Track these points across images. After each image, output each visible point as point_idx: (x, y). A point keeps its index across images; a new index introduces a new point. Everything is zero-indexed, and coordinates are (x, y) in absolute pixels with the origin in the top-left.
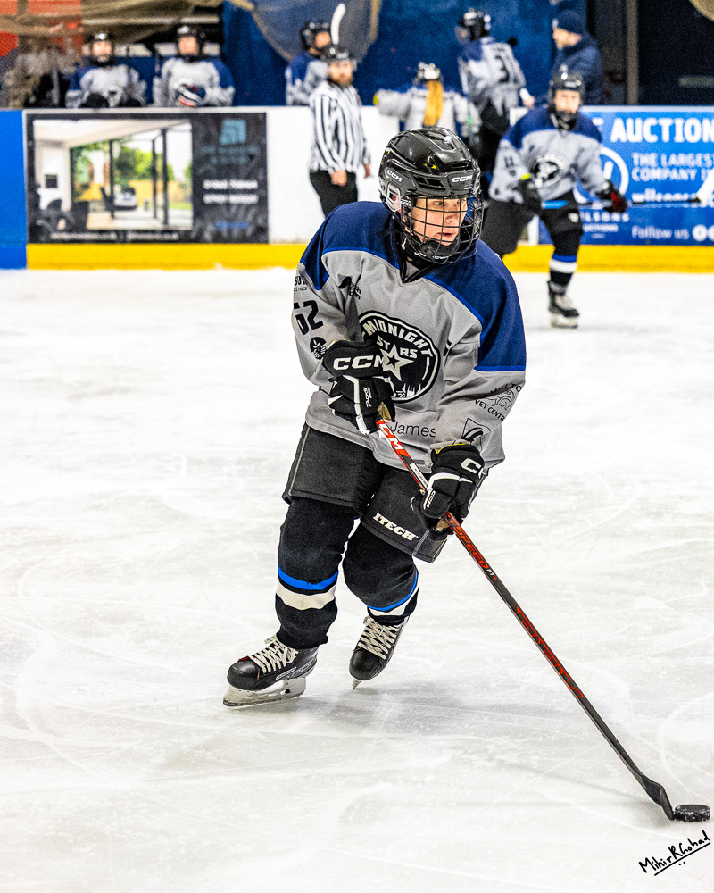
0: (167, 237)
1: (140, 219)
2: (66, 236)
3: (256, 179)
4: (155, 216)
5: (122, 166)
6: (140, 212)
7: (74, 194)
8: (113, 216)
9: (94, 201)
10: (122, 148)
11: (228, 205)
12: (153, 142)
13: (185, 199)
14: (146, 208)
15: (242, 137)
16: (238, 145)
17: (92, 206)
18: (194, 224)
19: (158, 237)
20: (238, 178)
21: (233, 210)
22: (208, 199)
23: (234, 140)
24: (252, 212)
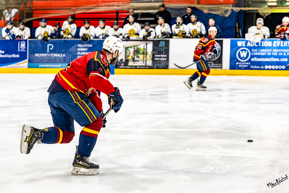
0: (146, 67)
1: (140, 64)
2: (123, 67)
3: (166, 54)
4: (143, 63)
5: (137, 52)
6: (140, 62)
7: (126, 58)
8: (134, 63)
9: (130, 59)
10: (137, 47)
11: (160, 60)
12: (144, 46)
13: (150, 59)
14: (142, 61)
15: (164, 45)
16: (163, 47)
17: (130, 60)
18: (152, 65)
19: (144, 67)
20: (162, 54)
21: (161, 61)
22: (156, 59)
23: (162, 46)
24: (165, 62)
